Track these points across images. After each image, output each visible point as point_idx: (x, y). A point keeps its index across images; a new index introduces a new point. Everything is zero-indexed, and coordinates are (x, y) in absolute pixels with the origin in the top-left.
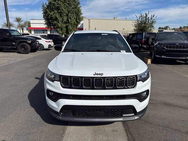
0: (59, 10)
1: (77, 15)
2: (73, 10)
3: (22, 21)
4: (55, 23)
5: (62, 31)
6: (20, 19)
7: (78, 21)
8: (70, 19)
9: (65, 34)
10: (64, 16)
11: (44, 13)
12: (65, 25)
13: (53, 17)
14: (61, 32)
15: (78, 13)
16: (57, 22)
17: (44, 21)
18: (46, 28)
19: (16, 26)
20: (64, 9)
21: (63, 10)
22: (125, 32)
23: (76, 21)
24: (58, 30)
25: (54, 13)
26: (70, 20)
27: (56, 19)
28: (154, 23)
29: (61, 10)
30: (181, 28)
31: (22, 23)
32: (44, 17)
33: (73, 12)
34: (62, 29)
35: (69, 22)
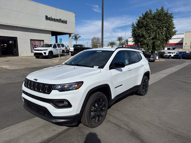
0: (147, 27)
1: (168, 29)
2: (163, 26)
3: (122, 40)
4: (141, 40)
5: (148, 47)
6: (122, 38)
7: (168, 35)
8: (158, 34)
9: (152, 50)
10: (151, 33)
11: (133, 31)
12: (152, 42)
13: (140, 35)
14: (146, 48)
15: (169, 28)
16: (144, 39)
17: (132, 38)
18: (133, 45)
19: (118, 44)
20: (151, 25)
21: (150, 27)
23: (166, 36)
24: (144, 46)
25: (142, 30)
26: (157, 36)
27: (143, 36)
29: (148, 27)
31: (123, 41)
32: (132, 35)
33: (162, 28)
34: (148, 46)
35: (156, 38)
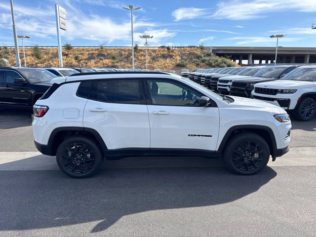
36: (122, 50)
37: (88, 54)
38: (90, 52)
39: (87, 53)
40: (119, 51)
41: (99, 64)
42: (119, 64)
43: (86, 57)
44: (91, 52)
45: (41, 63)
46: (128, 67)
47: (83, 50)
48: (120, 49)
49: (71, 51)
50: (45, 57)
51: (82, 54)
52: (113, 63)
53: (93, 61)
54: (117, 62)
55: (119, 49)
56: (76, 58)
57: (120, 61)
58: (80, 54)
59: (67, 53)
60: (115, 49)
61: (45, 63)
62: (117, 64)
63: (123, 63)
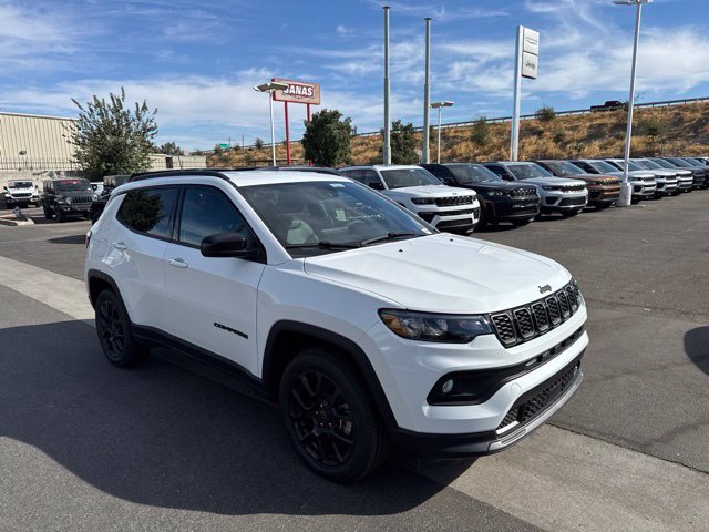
22: (34, 166)
28: (149, 133)
30: (217, 151)
36: (686, 108)
37: (591, 127)
38: (595, 122)
39: (588, 124)
40: (676, 111)
41: (611, 150)
42: (668, 146)
43: (584, 133)
44: (599, 121)
45: (485, 154)
46: (694, 151)
47: (581, 117)
48: (681, 106)
49: (551, 124)
50: (495, 140)
51: (575, 128)
52: (649, 143)
53: (596, 144)
54: (663, 142)
55: (676, 107)
56: (558, 138)
57: (672, 138)
58: (571, 128)
59: (541, 128)
60: (664, 109)
61: (493, 154)
62: (660, 146)
63: (678, 143)
